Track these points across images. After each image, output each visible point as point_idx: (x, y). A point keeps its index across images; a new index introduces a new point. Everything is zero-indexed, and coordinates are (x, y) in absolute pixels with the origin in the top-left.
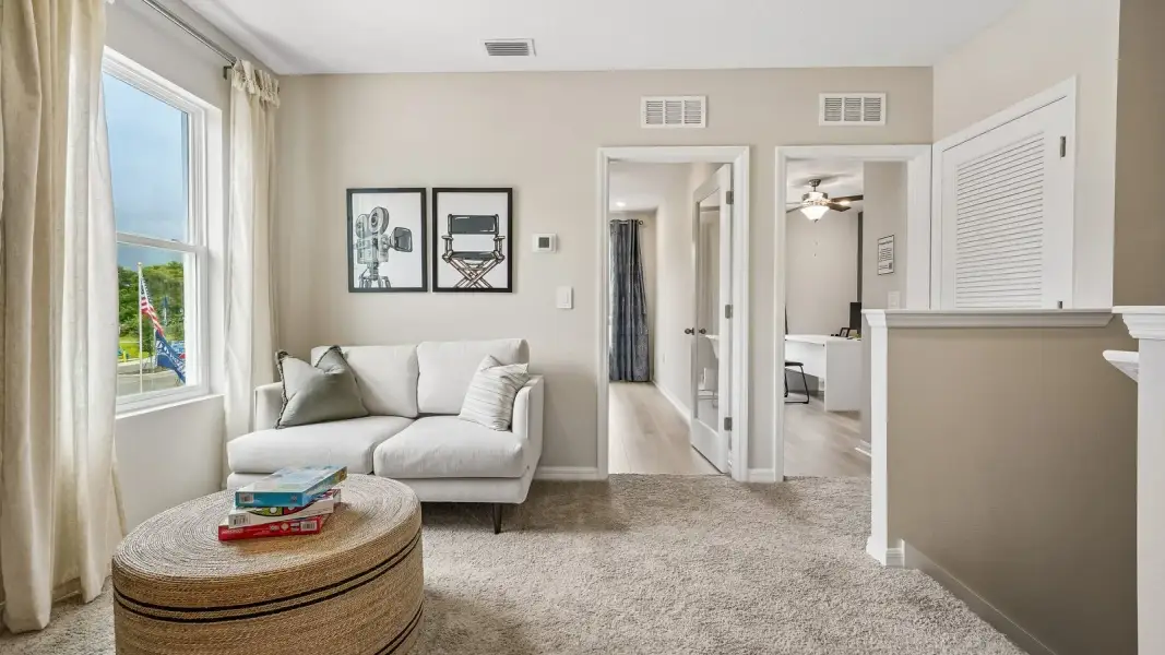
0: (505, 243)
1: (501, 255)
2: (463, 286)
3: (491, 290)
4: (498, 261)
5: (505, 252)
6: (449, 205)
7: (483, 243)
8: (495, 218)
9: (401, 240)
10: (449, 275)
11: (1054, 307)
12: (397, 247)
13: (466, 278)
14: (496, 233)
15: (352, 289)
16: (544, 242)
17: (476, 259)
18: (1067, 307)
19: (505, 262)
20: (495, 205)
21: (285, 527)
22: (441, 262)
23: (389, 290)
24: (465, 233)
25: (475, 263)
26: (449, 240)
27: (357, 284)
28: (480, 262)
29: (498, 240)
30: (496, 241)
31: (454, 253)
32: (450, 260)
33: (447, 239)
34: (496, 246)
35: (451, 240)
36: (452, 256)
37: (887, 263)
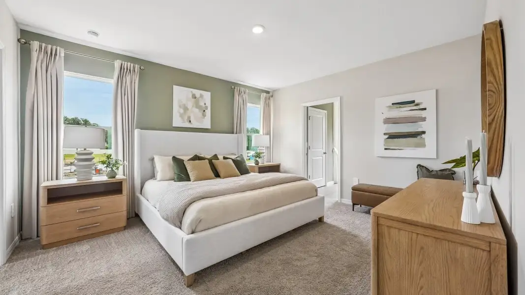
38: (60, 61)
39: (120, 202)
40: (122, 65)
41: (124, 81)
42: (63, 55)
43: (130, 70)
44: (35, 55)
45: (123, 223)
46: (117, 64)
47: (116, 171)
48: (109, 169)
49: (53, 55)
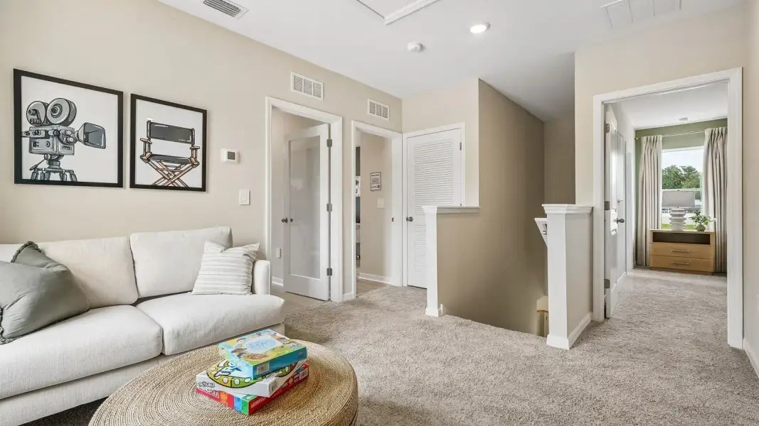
0: (200, 152)
1: (196, 161)
2: (161, 184)
3: (187, 189)
4: (193, 165)
5: (200, 159)
6: (147, 113)
7: (181, 150)
8: (192, 131)
9: (93, 136)
10: (146, 173)
11: (459, 205)
12: (86, 142)
13: (164, 177)
14: (193, 143)
15: (19, 179)
16: (231, 156)
17: (174, 162)
18: (464, 205)
19: (200, 167)
20: (191, 121)
21: (291, 381)
22: (138, 161)
23: (75, 183)
24: (164, 139)
25: (172, 166)
26: (147, 143)
27: (27, 174)
28: (178, 165)
29: (194, 149)
30: (192, 149)
31: (152, 155)
32: (148, 160)
33: (145, 142)
34: (192, 154)
35: (150, 144)
36: (150, 158)
37: (376, 185)
38: (660, 144)
39: (709, 251)
40: (712, 131)
41: (715, 145)
42: (661, 139)
43: (722, 134)
44: (644, 145)
45: (711, 270)
46: (707, 132)
47: (705, 225)
48: (698, 224)
49: (655, 142)
